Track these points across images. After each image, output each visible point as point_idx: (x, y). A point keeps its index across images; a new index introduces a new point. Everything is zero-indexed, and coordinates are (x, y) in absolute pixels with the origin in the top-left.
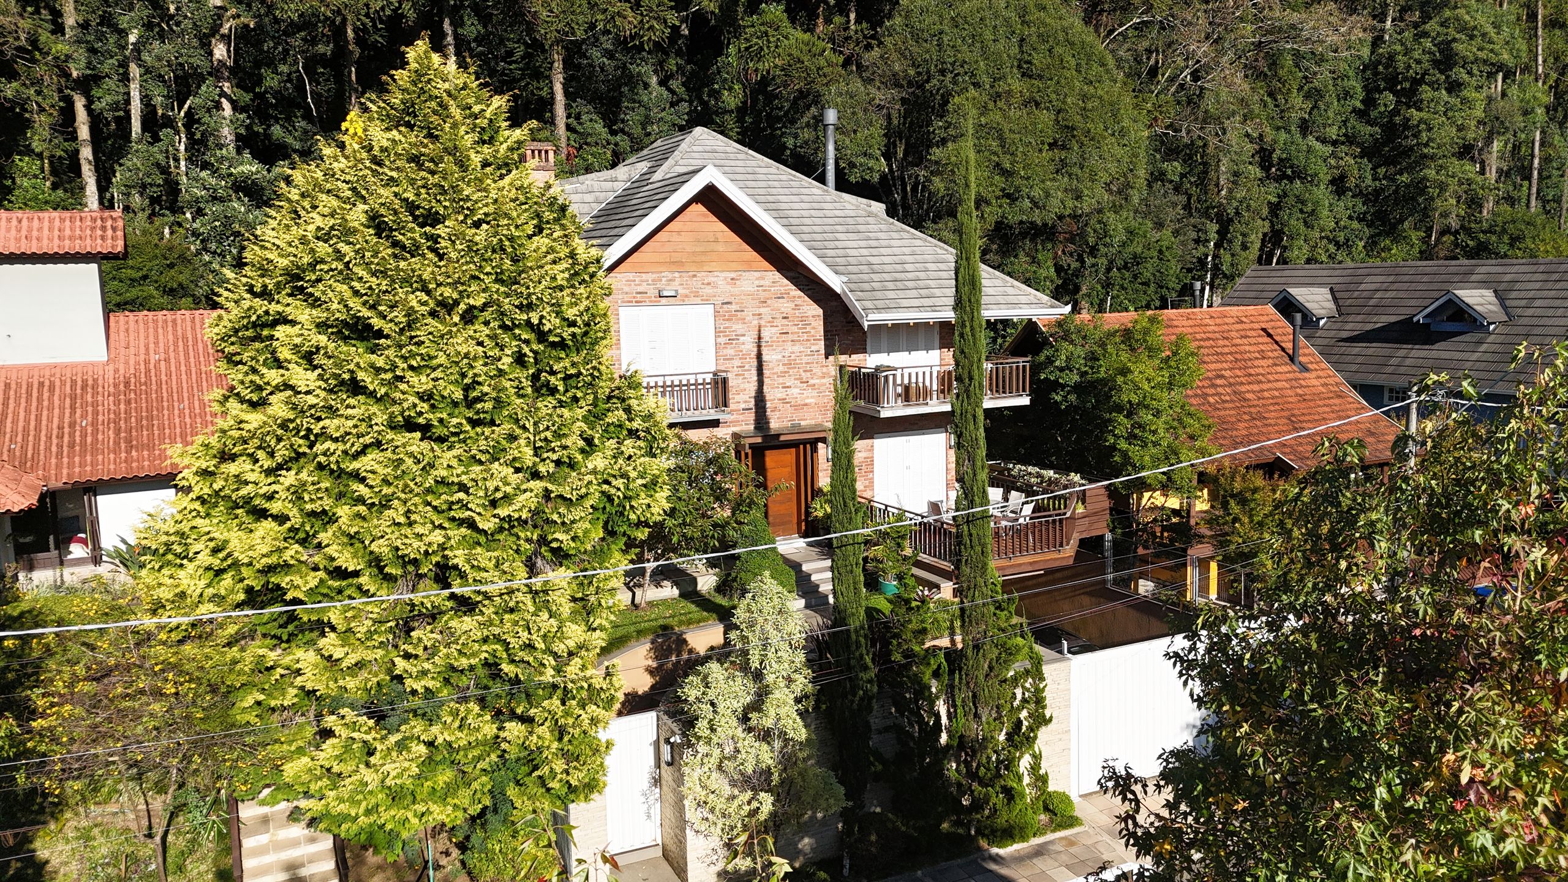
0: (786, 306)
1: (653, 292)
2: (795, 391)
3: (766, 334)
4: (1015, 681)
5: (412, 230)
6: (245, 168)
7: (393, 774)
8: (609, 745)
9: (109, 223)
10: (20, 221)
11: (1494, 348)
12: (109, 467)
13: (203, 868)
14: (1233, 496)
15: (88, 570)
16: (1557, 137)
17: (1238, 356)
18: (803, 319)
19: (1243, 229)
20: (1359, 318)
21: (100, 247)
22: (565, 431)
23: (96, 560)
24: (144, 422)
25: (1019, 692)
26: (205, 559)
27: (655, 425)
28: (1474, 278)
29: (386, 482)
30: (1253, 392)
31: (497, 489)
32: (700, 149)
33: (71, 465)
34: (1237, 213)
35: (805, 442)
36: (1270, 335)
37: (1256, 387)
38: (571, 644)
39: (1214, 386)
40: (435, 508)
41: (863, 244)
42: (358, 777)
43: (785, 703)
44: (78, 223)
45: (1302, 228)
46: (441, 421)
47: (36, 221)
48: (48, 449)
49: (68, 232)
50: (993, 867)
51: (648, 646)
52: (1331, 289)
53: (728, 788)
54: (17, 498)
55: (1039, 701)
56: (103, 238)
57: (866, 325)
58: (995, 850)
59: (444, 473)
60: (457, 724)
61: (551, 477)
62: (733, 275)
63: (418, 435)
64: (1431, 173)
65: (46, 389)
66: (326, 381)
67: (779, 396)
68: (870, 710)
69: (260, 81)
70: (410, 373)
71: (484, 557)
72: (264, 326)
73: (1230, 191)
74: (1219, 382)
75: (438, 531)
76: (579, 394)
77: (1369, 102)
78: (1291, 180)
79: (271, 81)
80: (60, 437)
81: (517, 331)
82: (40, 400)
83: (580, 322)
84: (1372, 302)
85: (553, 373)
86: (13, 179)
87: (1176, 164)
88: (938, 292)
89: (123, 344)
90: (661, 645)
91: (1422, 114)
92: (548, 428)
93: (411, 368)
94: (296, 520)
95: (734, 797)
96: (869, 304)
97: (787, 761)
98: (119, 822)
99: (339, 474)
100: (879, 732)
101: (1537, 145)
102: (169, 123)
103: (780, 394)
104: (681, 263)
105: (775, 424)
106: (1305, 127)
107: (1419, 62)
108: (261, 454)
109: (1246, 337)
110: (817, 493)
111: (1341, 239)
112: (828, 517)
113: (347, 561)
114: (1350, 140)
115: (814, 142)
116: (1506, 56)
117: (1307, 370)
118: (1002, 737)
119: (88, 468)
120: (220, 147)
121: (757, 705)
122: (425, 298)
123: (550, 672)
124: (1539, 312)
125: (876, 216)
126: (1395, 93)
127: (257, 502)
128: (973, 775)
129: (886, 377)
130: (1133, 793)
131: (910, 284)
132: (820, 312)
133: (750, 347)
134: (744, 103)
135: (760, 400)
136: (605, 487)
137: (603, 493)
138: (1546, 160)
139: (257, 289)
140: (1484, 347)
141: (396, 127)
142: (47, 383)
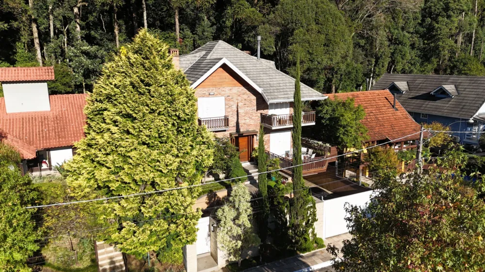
0: (245, 97)
1: (207, 94)
2: (248, 121)
3: (239, 105)
4: (308, 209)
5: (143, 88)
6: (85, 48)
7: (141, 239)
8: (198, 229)
9: (50, 71)
10: (24, 70)
11: (453, 103)
12: (54, 143)
13: (87, 258)
14: (372, 153)
15: (48, 172)
16: (480, 31)
17: (377, 106)
18: (250, 100)
19: (383, 61)
20: (415, 92)
21: (48, 78)
22: (186, 144)
23: (50, 169)
24: (63, 130)
25: (309, 212)
26: (86, 175)
27: (210, 140)
28: (449, 81)
29: (138, 159)
30: (381, 117)
31: (168, 162)
32: (221, 48)
33: (43, 143)
34: (381, 56)
35: (250, 135)
36: (387, 99)
37: (382, 116)
38: (188, 203)
39: (370, 115)
40: (151, 167)
41: (268, 77)
42: (132, 239)
43: (245, 217)
44: (41, 71)
45: (401, 60)
46: (152, 142)
47: (29, 70)
48: (36, 138)
49: (38, 74)
50: (301, 259)
51: (206, 196)
52: (407, 82)
53: (229, 238)
54: (31, 155)
55: (315, 215)
56: (48, 75)
57: (268, 103)
58: (301, 254)
59: (153, 157)
60: (157, 225)
61: (182, 157)
62: (230, 88)
63: (146, 146)
64: (440, 43)
65: (34, 119)
66: (120, 130)
67: (243, 122)
68: (268, 217)
69: (87, 18)
70: (144, 129)
71: (165, 180)
72: (100, 111)
73: (379, 50)
74: (371, 114)
75: (152, 173)
76: (189, 133)
77: (423, 21)
78: (398, 45)
79: (91, 19)
80: (39, 134)
81: (173, 117)
82: (32, 123)
83: (190, 115)
84: (419, 87)
85: (182, 128)
86: (16, 49)
87: (363, 40)
88: (289, 93)
89: (54, 105)
90: (210, 196)
91: (438, 25)
92: (181, 144)
93: (144, 128)
94: (113, 169)
95: (231, 241)
96: (269, 97)
97: (245, 232)
98: (64, 246)
99: (124, 156)
100: (270, 223)
101: (474, 34)
102: (62, 32)
103: (243, 121)
104: (216, 85)
105: (242, 130)
106: (403, 29)
107: (438, 9)
108: (102, 150)
109: (380, 100)
110: (254, 149)
111: (413, 63)
112: (257, 157)
113: (127, 180)
114: (417, 32)
115: (254, 42)
116: (465, 8)
117: (397, 110)
118: (304, 224)
119: (48, 144)
120: (77, 40)
121: (237, 218)
122: (147, 108)
123: (182, 211)
124: (467, 93)
125: (272, 68)
126: (431, 18)
127: (101, 162)
128: (296, 234)
129: (274, 118)
130: (335, 252)
131: (281, 90)
132: (255, 98)
133: (235, 108)
134: (233, 24)
135: (238, 123)
136: (196, 158)
137: (196, 160)
138: (477, 38)
139: (98, 100)
140: (450, 103)
141: (137, 53)
142: (34, 118)
